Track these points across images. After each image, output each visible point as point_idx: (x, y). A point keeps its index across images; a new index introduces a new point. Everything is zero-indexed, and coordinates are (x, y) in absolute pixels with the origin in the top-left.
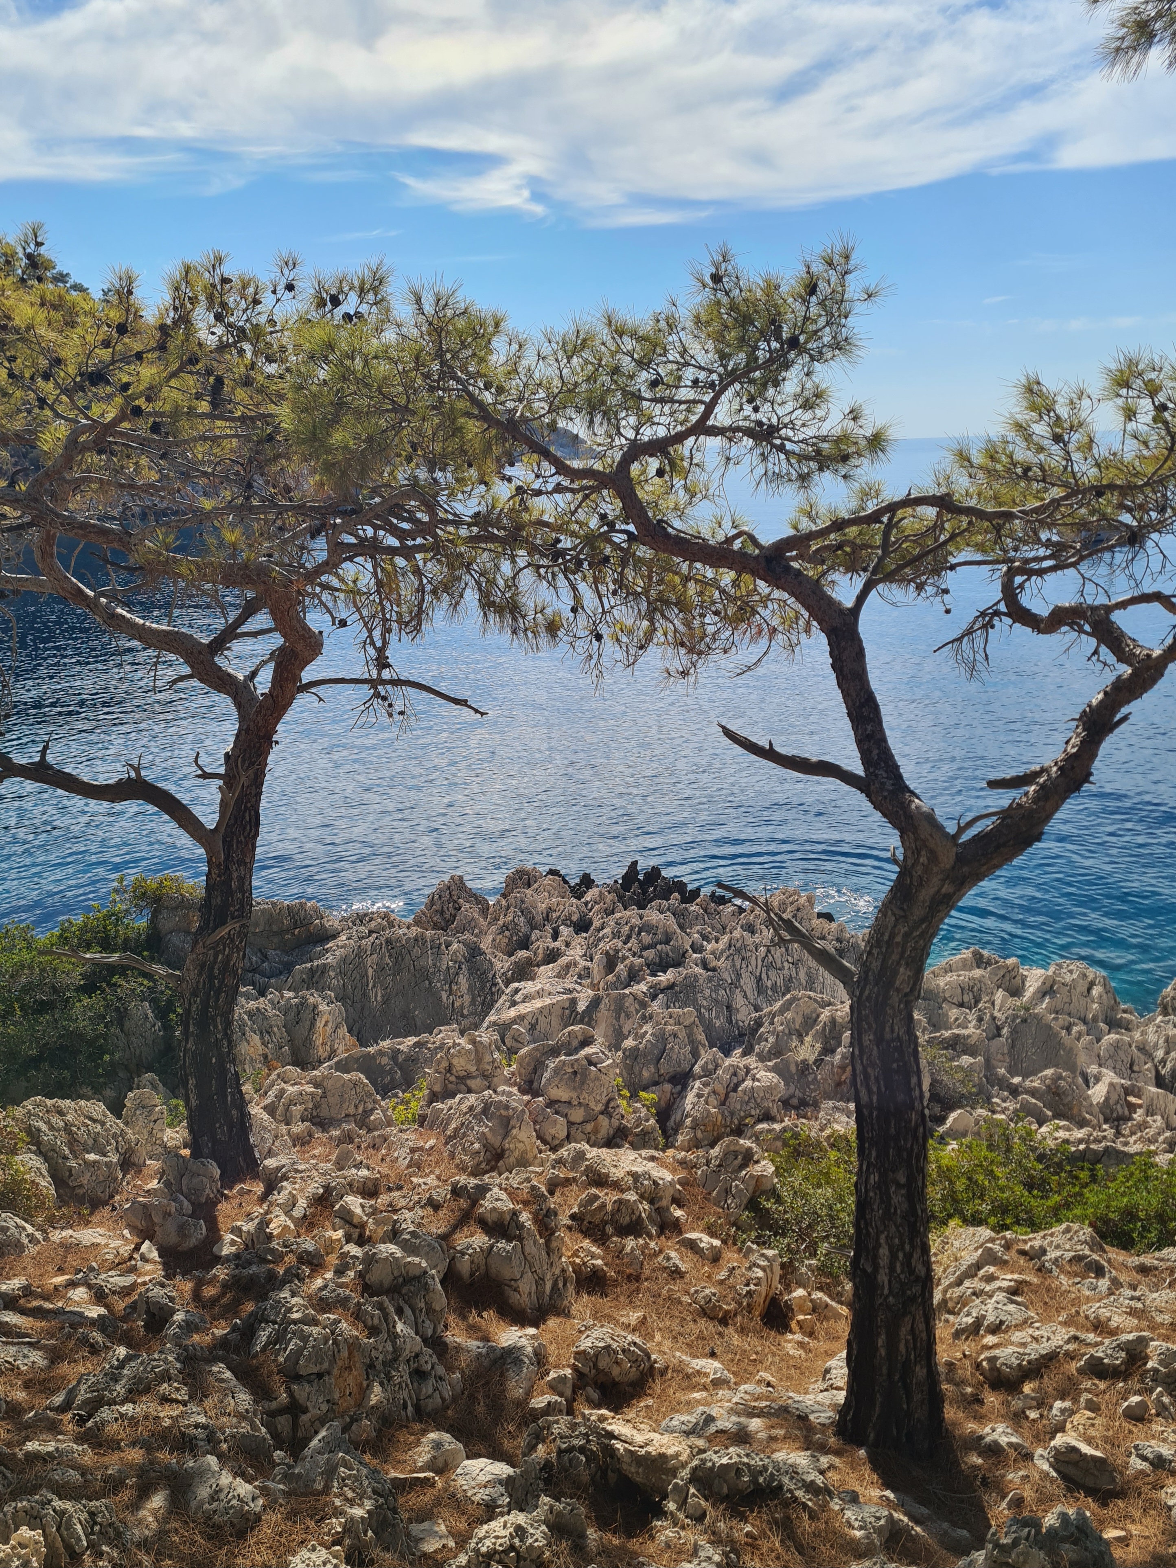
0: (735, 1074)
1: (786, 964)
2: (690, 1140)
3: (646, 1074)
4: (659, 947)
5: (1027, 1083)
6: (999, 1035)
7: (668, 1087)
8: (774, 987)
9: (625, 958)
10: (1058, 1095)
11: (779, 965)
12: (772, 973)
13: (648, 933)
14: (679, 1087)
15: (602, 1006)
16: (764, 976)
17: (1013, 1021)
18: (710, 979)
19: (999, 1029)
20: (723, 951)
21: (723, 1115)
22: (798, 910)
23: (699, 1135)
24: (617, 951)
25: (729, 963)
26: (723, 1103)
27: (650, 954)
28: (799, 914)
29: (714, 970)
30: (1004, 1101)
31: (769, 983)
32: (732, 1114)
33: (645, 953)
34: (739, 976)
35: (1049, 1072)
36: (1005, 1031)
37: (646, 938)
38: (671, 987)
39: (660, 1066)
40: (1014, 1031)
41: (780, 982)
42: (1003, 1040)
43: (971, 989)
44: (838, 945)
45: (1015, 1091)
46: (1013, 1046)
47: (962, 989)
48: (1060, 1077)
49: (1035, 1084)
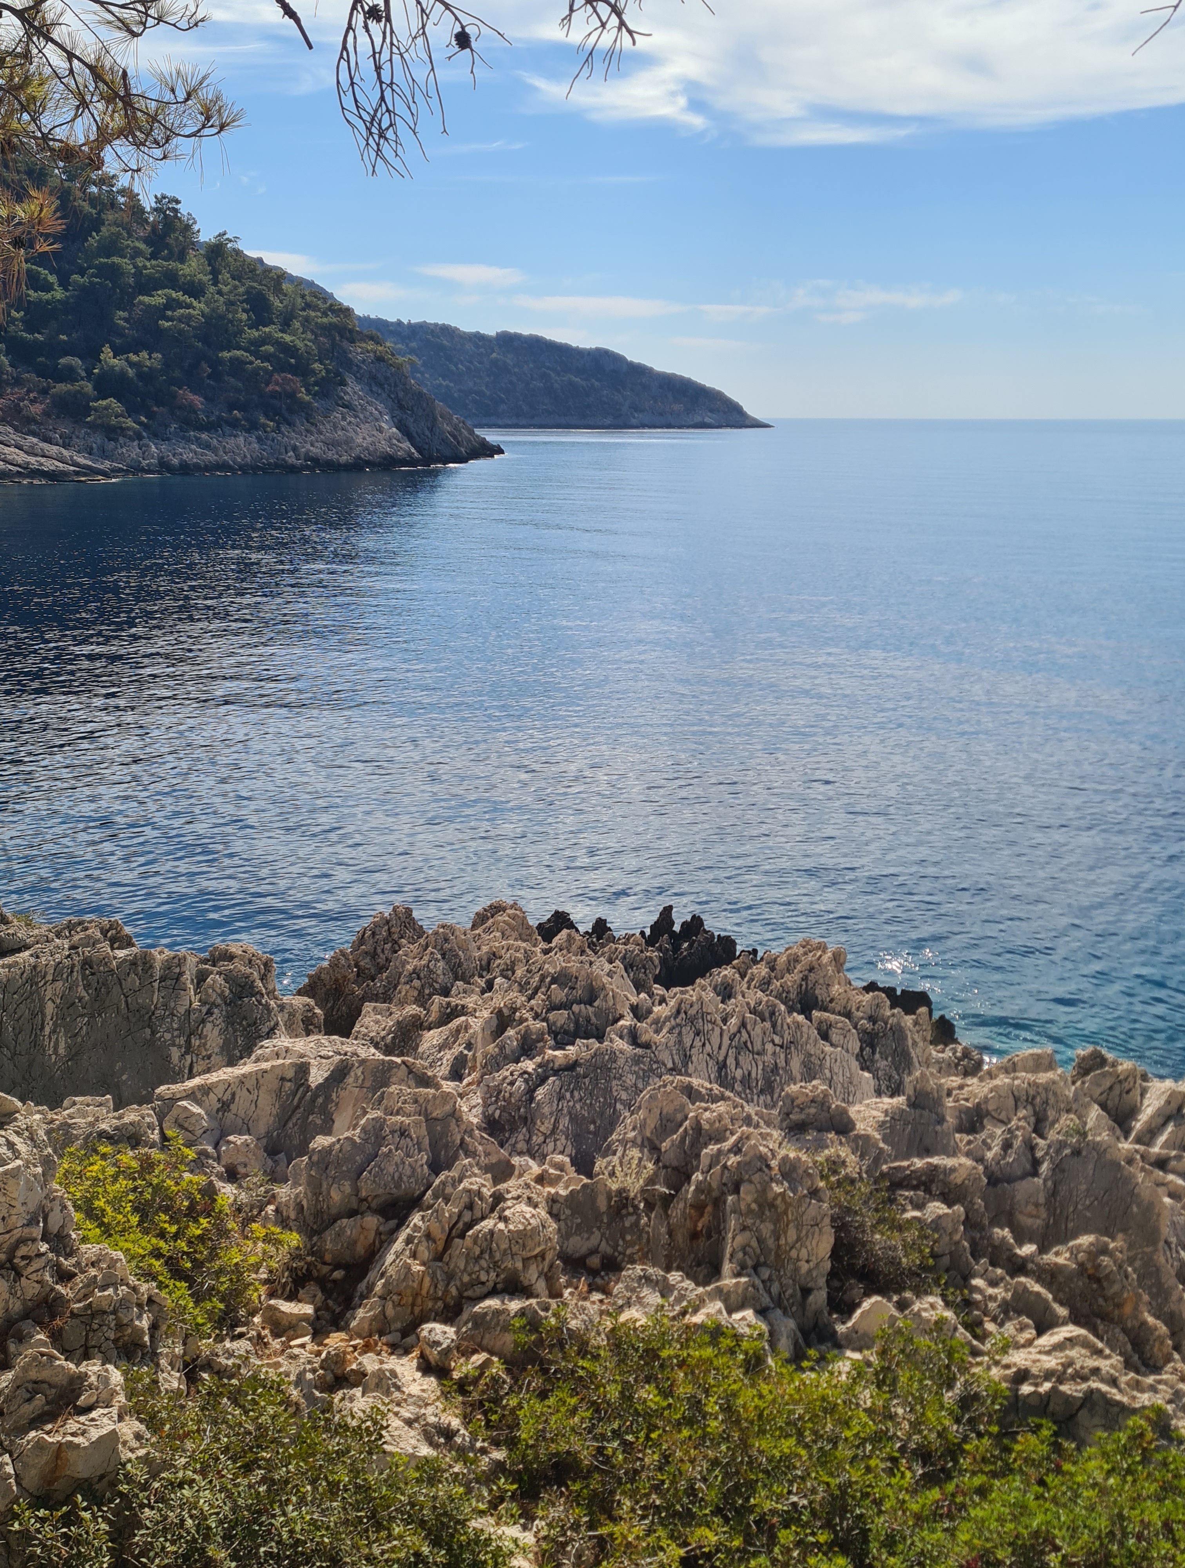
0: (470, 1206)
1: (769, 1047)
2: (374, 1318)
3: (336, 1196)
4: (575, 1008)
5: (1050, 1258)
6: (1035, 1173)
7: (372, 1221)
8: (746, 1080)
9: (522, 1020)
10: (1099, 1281)
11: (758, 1046)
12: (746, 1059)
13: (562, 985)
14: (393, 1223)
15: (350, 1080)
16: (731, 1062)
17: (1058, 1152)
18: (637, 1060)
19: (1036, 1163)
20: (668, 1019)
21: (433, 1276)
22: (811, 969)
23: (390, 1311)
24: (514, 1010)
25: (673, 1038)
26: (439, 1257)
27: (560, 1017)
28: (812, 976)
29: (647, 1046)
30: (993, 1283)
31: (739, 1074)
32: (450, 1277)
33: (552, 1016)
34: (687, 1058)
35: (1085, 1240)
36: (1044, 1168)
37: (559, 994)
38: (572, 1066)
39: (361, 1184)
40: (1058, 1168)
41: (757, 1073)
42: (1038, 1181)
43: (1030, 1101)
44: (869, 1026)
45: (1018, 1267)
46: (1054, 1193)
47: (1017, 1100)
48: (1104, 1250)
49: (1060, 1260)
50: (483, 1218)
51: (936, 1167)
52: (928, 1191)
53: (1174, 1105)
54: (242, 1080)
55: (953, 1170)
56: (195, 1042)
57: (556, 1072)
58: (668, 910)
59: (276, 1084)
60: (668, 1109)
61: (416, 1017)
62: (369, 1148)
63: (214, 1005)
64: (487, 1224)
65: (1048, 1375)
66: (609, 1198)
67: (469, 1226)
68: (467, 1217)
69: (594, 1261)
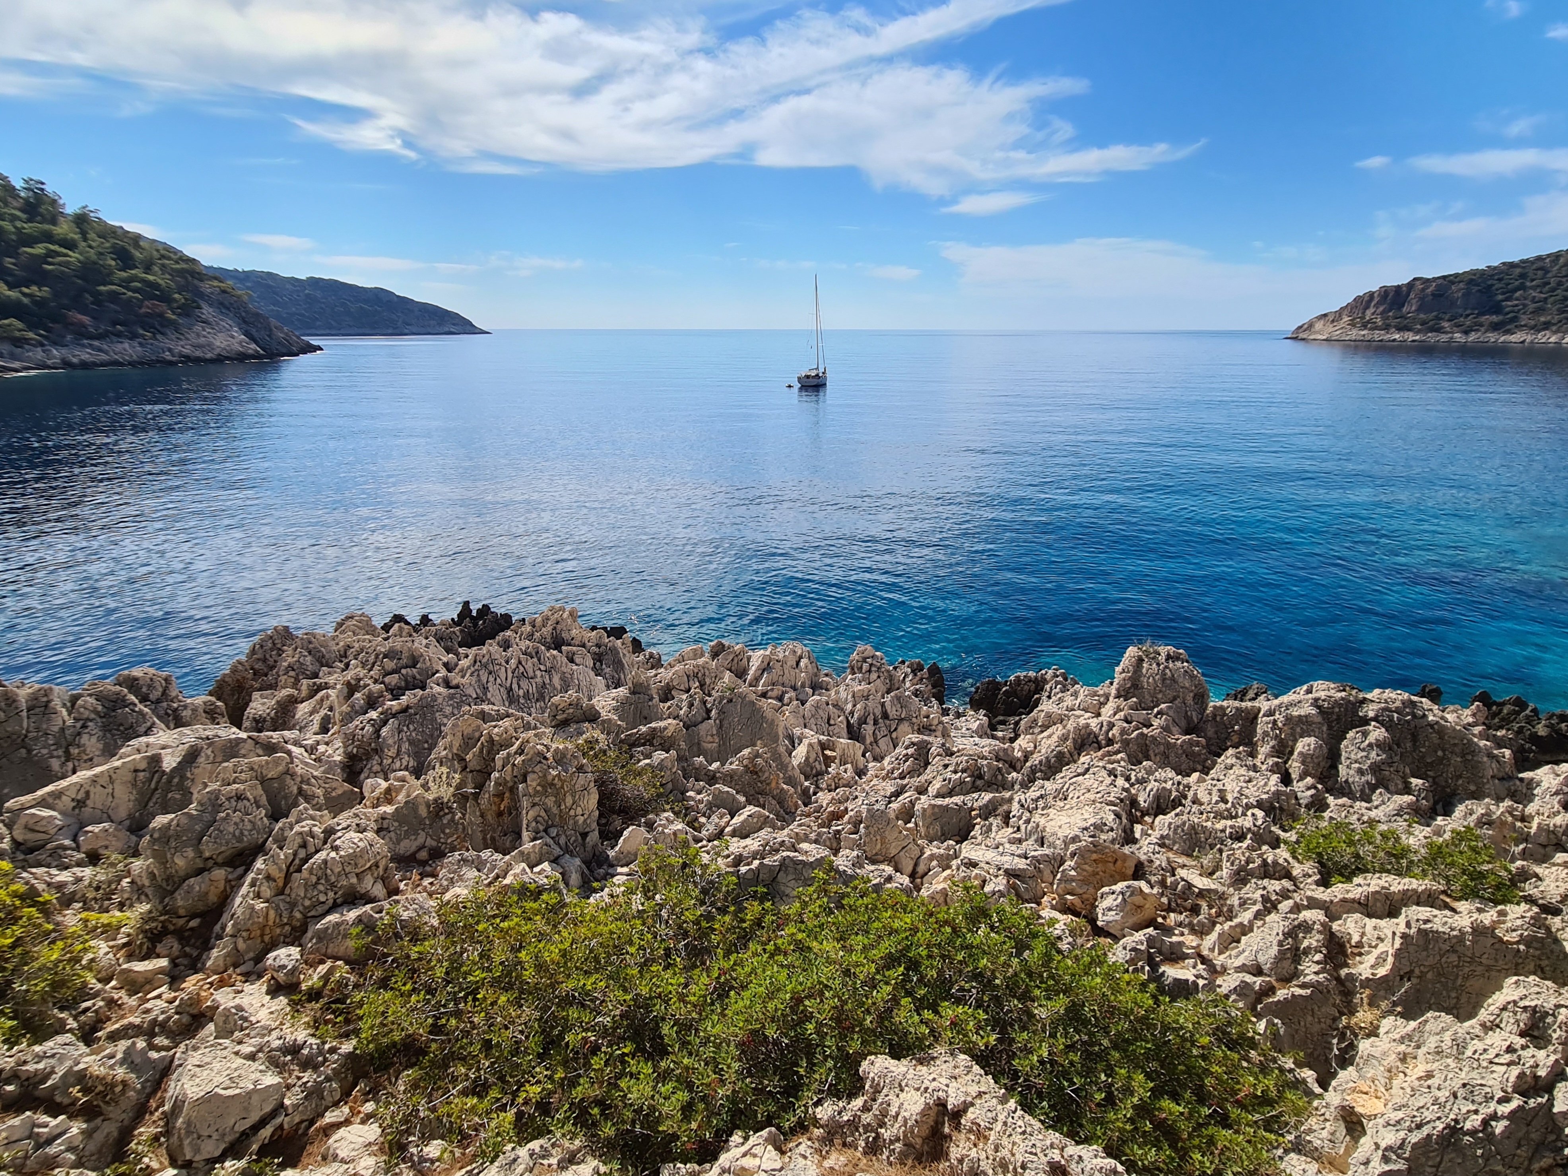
0: (304, 845)
1: (538, 673)
2: (228, 955)
3: (180, 862)
4: (404, 671)
5: (727, 767)
6: (709, 718)
7: (220, 874)
8: (527, 695)
9: (366, 686)
10: (756, 773)
11: (531, 674)
12: (524, 684)
13: (391, 659)
14: (240, 870)
15: (201, 759)
16: (515, 686)
17: (720, 703)
18: (451, 697)
19: (708, 711)
20: (469, 667)
21: (277, 908)
22: (557, 623)
23: (241, 945)
24: (360, 680)
25: (474, 679)
26: (281, 892)
27: (393, 679)
28: (559, 627)
29: (457, 687)
30: (699, 793)
31: (521, 693)
32: (293, 905)
33: (387, 679)
34: (485, 689)
35: (746, 752)
36: (713, 713)
37: (390, 664)
38: (405, 710)
39: (203, 847)
40: (721, 712)
41: (533, 690)
42: (711, 721)
43: (696, 675)
44: (597, 650)
45: (712, 779)
46: (721, 727)
47: (688, 676)
48: (757, 755)
49: (733, 767)
50: (317, 851)
51: (655, 729)
52: (652, 745)
53: (766, 663)
54: (94, 781)
55: (665, 728)
56: (74, 751)
57: (394, 716)
58: (466, 604)
59: (130, 776)
60: (468, 731)
61: (291, 696)
62: (207, 817)
63: (89, 720)
64: (322, 855)
65: (755, 855)
66: (428, 806)
67: (305, 861)
68: (302, 854)
69: (423, 855)
